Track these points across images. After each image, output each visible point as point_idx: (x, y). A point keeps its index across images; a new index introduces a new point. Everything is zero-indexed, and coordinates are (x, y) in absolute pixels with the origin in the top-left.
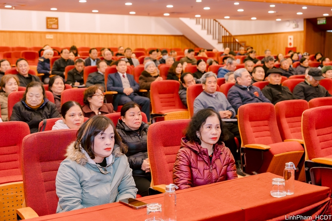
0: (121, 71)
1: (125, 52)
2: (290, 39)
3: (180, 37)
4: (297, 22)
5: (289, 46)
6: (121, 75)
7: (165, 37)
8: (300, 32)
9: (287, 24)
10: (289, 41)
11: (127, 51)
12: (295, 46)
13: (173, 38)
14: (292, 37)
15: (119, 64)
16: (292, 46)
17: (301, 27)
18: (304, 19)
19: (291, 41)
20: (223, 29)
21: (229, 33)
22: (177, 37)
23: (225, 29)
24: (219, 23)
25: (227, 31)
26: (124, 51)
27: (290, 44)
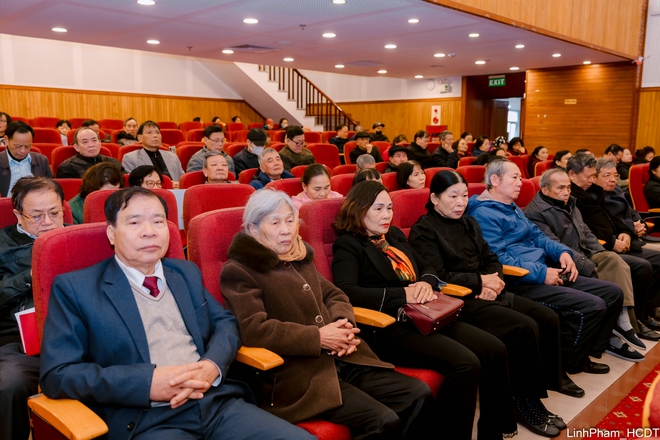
0: (131, 253)
1: (140, 131)
2: (436, 111)
3: (239, 104)
4: (450, 83)
5: (433, 124)
6: (136, 278)
7: (212, 103)
8: (455, 99)
9: (430, 85)
10: (433, 115)
11: (146, 129)
12: (445, 124)
13: (226, 104)
14: (439, 108)
15: (121, 214)
16: (439, 124)
17: (457, 91)
18: (463, 78)
19: (436, 115)
20: (316, 91)
21: (328, 99)
22: (233, 104)
23: (319, 91)
24: (307, 81)
25: (323, 95)
26: (137, 129)
27: (436, 120)
